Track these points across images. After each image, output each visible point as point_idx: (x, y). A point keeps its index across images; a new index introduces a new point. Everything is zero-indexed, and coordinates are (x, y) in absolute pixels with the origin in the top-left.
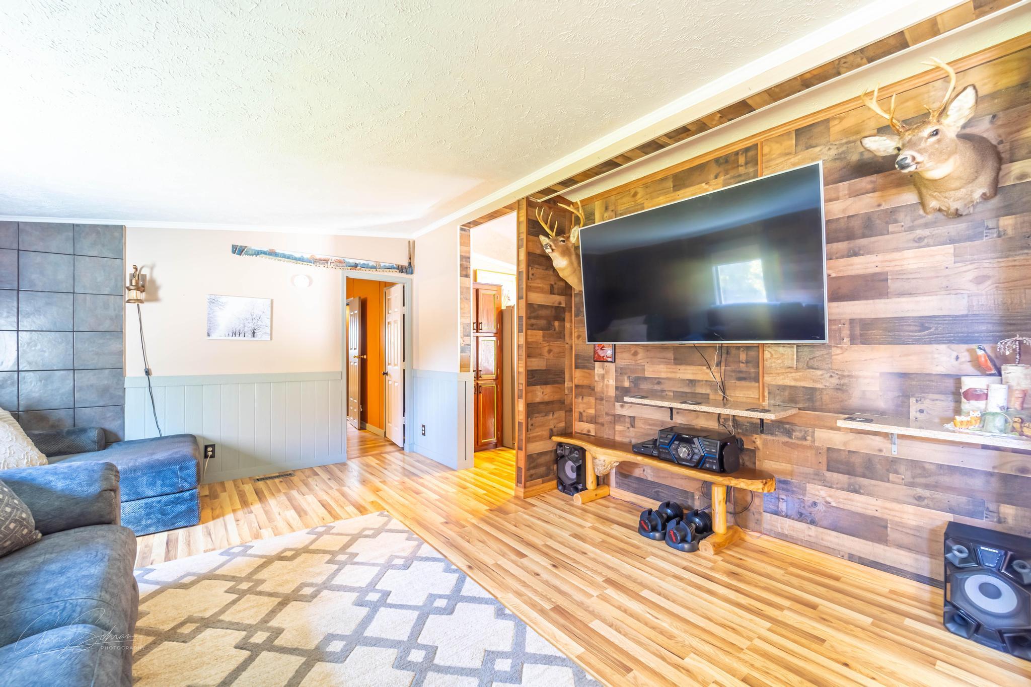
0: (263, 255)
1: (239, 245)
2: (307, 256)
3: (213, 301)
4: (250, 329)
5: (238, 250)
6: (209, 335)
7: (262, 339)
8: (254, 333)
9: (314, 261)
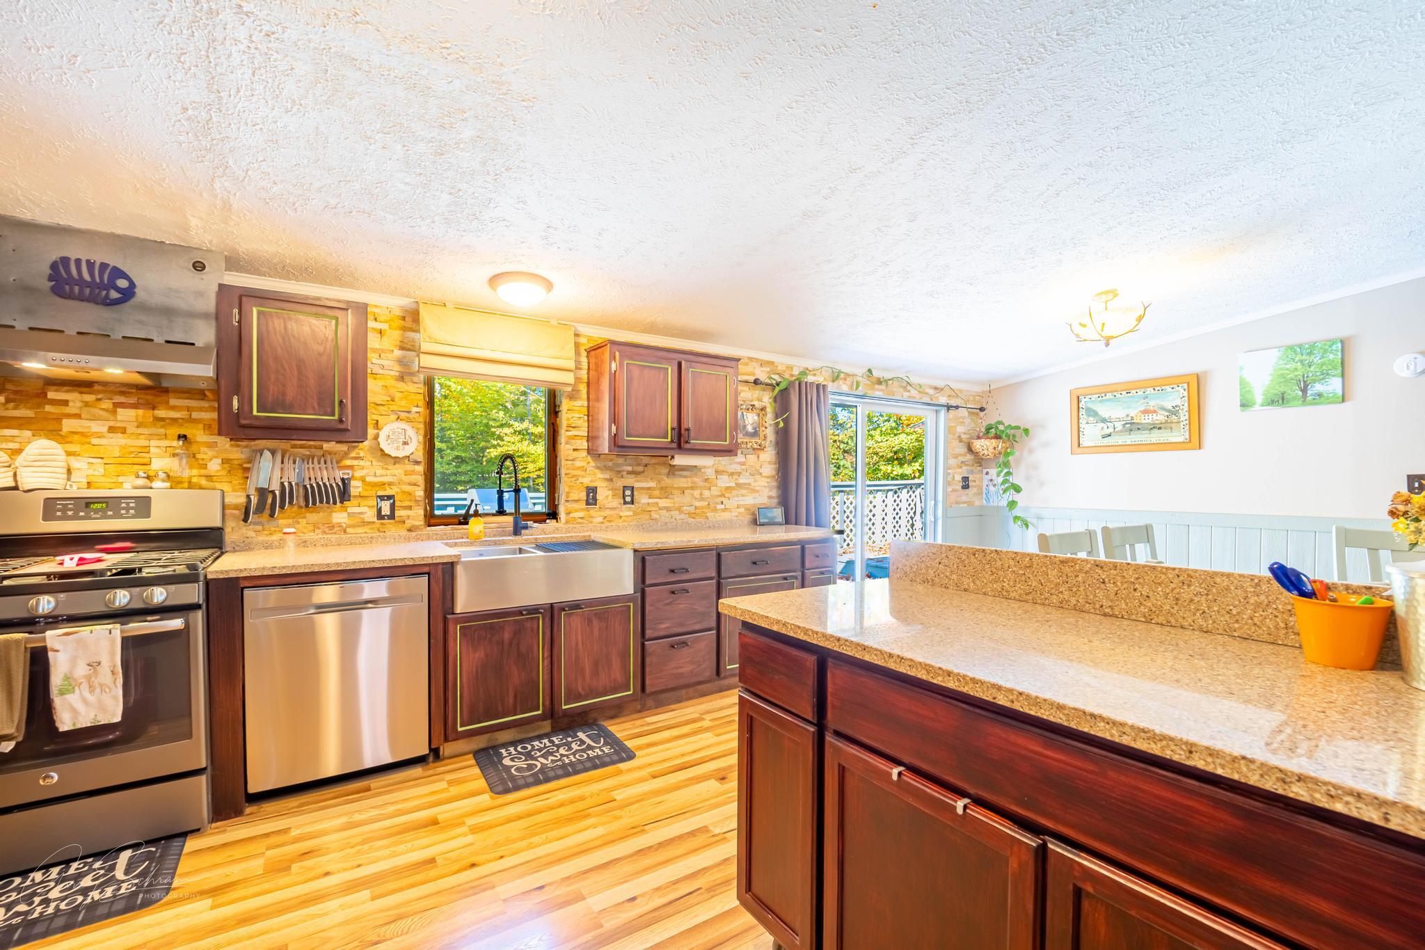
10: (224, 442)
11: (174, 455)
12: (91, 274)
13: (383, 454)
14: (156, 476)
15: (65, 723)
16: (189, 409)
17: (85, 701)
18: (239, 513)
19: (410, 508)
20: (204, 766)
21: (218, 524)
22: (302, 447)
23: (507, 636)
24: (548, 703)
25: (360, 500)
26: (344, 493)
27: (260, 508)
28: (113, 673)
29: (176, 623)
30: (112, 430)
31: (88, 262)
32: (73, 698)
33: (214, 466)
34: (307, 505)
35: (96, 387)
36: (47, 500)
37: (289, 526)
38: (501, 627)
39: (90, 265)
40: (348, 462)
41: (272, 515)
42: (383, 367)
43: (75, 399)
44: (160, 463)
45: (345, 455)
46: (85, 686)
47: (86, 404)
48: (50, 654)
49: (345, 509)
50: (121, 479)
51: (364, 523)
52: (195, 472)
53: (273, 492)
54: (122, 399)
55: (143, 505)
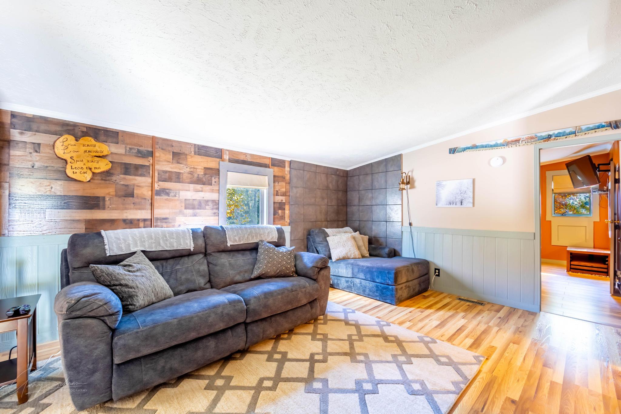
0: (468, 150)
1: (453, 147)
2: (500, 141)
3: (439, 185)
4: (459, 200)
5: (453, 151)
6: (437, 205)
7: (467, 206)
8: (462, 202)
9: (507, 144)
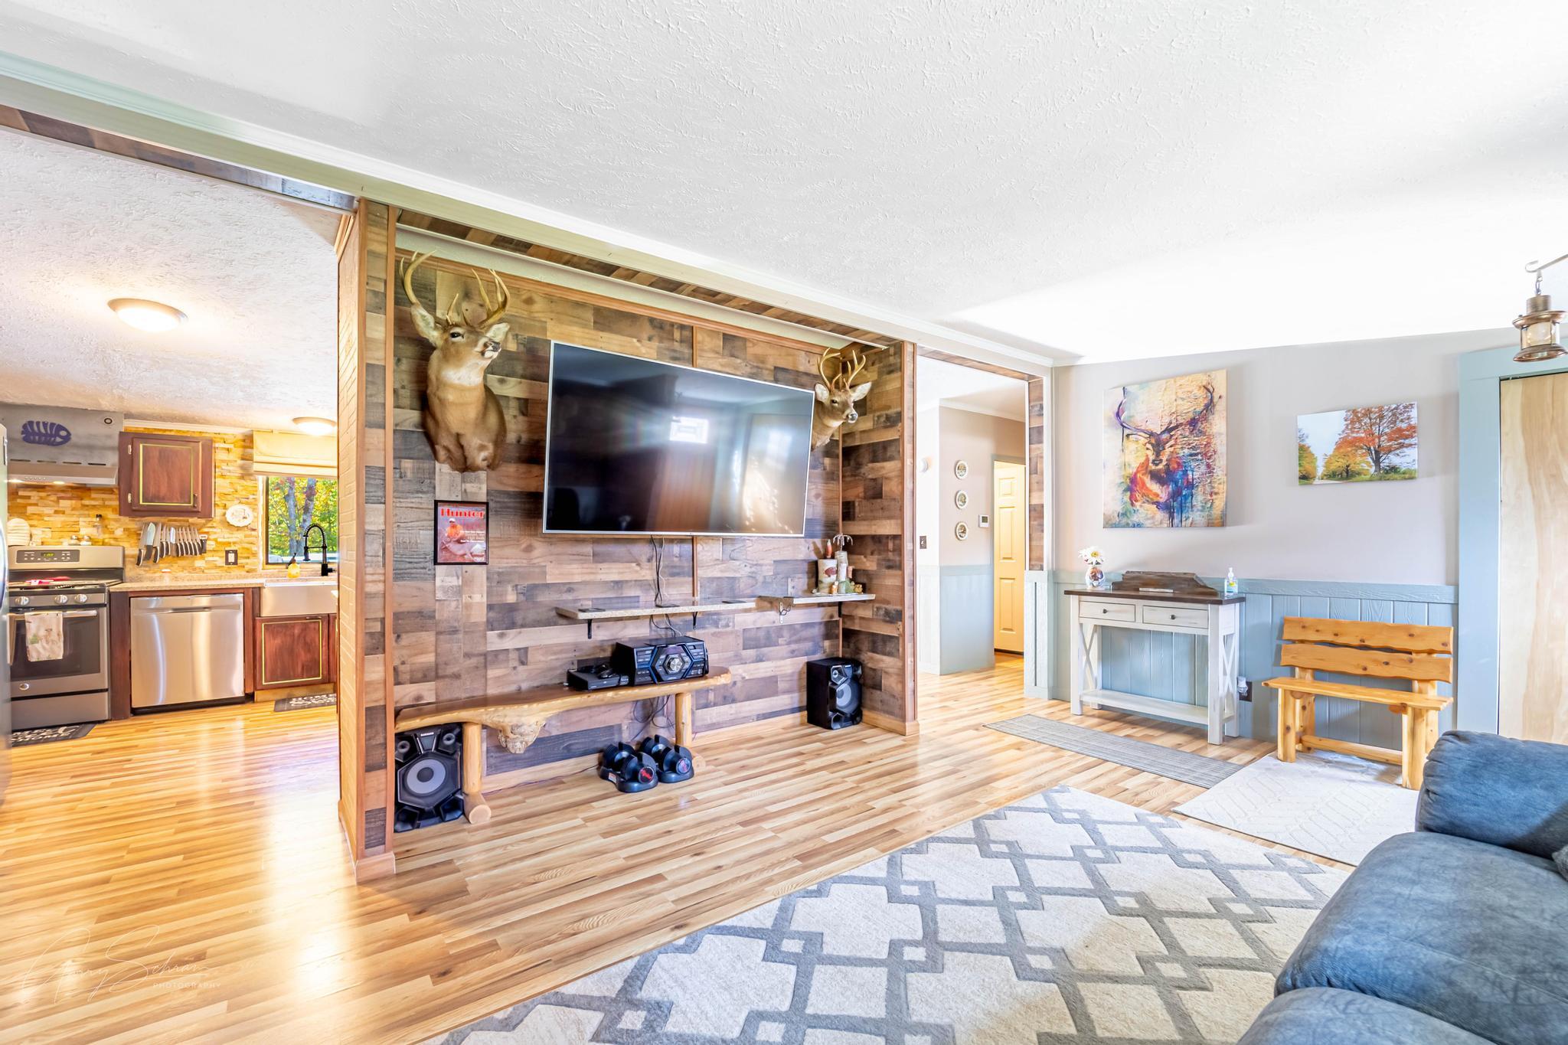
10: (125, 519)
11: (94, 526)
12: (45, 428)
13: (230, 525)
14: (83, 538)
15: (33, 657)
16: (103, 499)
17: (44, 648)
18: (135, 560)
19: (248, 558)
20: (106, 687)
21: (120, 565)
22: (175, 521)
23: (297, 631)
24: (325, 673)
25: (213, 553)
26: (202, 549)
27: (148, 557)
28: (58, 635)
29: (93, 613)
30: (56, 512)
31: (44, 423)
32: (38, 646)
33: (119, 532)
34: (178, 555)
35: (48, 488)
36: (19, 552)
37: (166, 568)
38: (293, 626)
39: (45, 424)
40: (206, 530)
41: (155, 561)
42: (230, 471)
43: (35, 495)
44: (85, 531)
45: (204, 525)
46: (44, 641)
47: (41, 498)
48: (27, 624)
49: (203, 558)
50: (61, 540)
51: (217, 567)
52: (107, 536)
53: (156, 548)
54: (62, 495)
55: (75, 555)
